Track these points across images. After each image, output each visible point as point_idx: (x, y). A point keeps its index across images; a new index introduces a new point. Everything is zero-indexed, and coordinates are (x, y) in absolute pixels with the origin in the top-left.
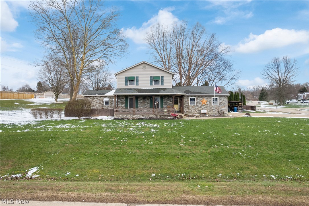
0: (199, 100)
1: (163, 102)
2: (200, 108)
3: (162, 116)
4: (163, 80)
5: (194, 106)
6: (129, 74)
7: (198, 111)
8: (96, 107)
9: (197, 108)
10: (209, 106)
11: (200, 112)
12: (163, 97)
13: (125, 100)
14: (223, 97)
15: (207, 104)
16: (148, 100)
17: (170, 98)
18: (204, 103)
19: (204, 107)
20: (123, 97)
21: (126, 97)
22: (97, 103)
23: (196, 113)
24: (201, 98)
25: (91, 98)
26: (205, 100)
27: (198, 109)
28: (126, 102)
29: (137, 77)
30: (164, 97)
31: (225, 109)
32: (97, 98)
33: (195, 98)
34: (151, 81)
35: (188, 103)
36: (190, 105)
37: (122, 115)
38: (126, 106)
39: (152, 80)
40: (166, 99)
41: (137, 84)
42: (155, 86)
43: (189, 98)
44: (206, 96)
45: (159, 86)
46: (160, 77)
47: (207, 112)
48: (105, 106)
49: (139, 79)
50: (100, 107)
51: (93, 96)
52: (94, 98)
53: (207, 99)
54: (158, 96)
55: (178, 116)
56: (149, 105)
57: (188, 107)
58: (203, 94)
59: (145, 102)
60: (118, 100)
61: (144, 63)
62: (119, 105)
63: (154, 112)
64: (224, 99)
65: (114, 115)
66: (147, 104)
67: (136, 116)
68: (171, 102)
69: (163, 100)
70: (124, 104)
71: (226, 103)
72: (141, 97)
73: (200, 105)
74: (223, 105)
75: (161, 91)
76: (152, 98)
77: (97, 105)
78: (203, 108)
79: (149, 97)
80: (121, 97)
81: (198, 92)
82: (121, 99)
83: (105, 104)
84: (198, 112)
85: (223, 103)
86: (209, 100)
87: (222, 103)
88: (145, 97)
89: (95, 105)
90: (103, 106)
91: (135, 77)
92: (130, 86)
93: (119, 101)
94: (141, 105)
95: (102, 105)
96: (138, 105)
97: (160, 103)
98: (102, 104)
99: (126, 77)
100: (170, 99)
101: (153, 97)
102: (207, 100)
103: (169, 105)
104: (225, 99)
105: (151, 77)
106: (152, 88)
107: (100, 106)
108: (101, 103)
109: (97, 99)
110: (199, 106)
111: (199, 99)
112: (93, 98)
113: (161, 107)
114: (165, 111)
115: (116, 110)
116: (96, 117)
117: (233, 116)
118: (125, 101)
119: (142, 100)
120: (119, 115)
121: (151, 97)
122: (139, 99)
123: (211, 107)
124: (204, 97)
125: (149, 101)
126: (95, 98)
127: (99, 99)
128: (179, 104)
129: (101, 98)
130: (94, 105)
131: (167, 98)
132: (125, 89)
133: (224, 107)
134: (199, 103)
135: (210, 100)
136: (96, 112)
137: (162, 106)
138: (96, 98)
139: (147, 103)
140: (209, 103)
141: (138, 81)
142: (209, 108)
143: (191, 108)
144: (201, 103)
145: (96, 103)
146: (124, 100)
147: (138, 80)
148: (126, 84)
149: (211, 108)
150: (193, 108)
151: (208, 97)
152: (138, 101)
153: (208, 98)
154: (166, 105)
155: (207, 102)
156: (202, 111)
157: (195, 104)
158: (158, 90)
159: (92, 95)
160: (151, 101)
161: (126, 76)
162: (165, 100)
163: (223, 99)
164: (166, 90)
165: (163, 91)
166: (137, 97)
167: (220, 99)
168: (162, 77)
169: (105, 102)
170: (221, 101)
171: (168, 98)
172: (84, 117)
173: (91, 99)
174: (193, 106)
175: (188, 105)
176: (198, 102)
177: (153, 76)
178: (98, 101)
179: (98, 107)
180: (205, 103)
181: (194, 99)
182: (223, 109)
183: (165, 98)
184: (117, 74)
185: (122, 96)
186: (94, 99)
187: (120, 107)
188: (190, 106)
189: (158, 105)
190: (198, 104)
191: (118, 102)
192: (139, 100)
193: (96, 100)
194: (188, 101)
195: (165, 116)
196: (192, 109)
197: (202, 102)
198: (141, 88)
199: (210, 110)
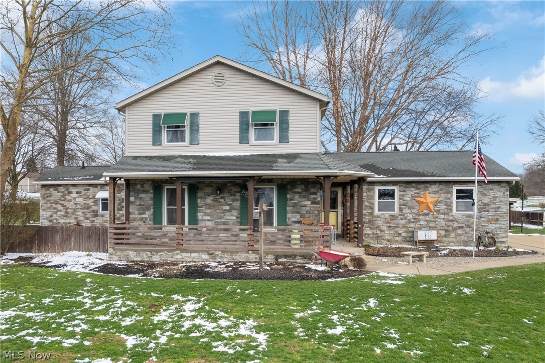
0: (408, 198)
1: (285, 205)
2: (412, 225)
3: (281, 257)
4: (287, 123)
5: (391, 215)
6: (167, 105)
7: (404, 235)
8: (76, 218)
9: (404, 222)
10: (442, 216)
11: (413, 237)
12: (285, 185)
13: (152, 196)
14: (495, 187)
15: (438, 212)
16: (231, 195)
17: (312, 190)
18: (428, 208)
19: (428, 219)
20: (148, 187)
21: (157, 185)
22: (78, 206)
23: (397, 241)
24: (417, 189)
25: (62, 189)
26: (430, 197)
27: (404, 226)
28: (154, 204)
29: (194, 116)
30: (289, 187)
31: (500, 228)
32: (78, 190)
33: (396, 189)
34: (245, 127)
35: (372, 208)
36: (376, 212)
37: (135, 251)
38: (157, 219)
39: (248, 125)
40: (299, 193)
41: (194, 141)
42: (257, 147)
43: (373, 190)
44: (434, 183)
45: (271, 146)
46: (275, 112)
47: (438, 237)
48: (103, 216)
49: (202, 121)
50: (87, 219)
51: (67, 185)
52: (70, 190)
53: (435, 193)
54: (269, 180)
55: (347, 261)
56: (235, 213)
57: (370, 221)
58: (423, 175)
59: (220, 204)
60: (128, 196)
61: (219, 63)
62: (133, 213)
63: (252, 243)
64: (498, 194)
65: (110, 250)
66: (229, 211)
67: (184, 254)
68: (318, 203)
69: (288, 196)
70: (148, 209)
71: (502, 206)
72: (208, 186)
73: (412, 213)
74: (492, 213)
75: (281, 161)
76: (247, 189)
77: (79, 213)
78: (422, 223)
79: (236, 185)
80: (138, 186)
81: (403, 168)
82: (138, 192)
83: (103, 210)
84: (405, 237)
85: (493, 206)
86: (443, 196)
87: (488, 205)
88: (221, 186)
89: (73, 214)
90: (96, 216)
91: (188, 116)
92: (169, 148)
93: (132, 199)
94: (206, 214)
95: (94, 211)
96: (199, 214)
97: (275, 208)
98: (95, 208)
99: (156, 117)
100: (313, 194)
101: (251, 186)
102: (437, 196)
103: (307, 216)
104: (501, 194)
105: (243, 115)
106: (248, 154)
107: (88, 215)
108: (89, 207)
109: (77, 193)
110: (410, 217)
111: (408, 191)
112: (67, 190)
113: (279, 224)
114: (295, 239)
115: (115, 234)
116: (50, 255)
117: (534, 253)
118: (151, 199)
119: (211, 198)
120: (125, 253)
121: (241, 184)
122: (199, 194)
123: (452, 221)
124: (428, 185)
125: (237, 200)
126: (72, 189)
127: (83, 193)
128: (340, 210)
129: (91, 189)
130: (69, 210)
131: (300, 190)
132: (151, 158)
133: (497, 220)
134: (409, 208)
135: (449, 196)
136: (58, 238)
137: (283, 220)
138: (74, 190)
139: (227, 208)
140: (442, 207)
141: (198, 130)
142: (443, 223)
143: (380, 223)
144: (417, 206)
145: (74, 207)
146: (147, 198)
147: (198, 126)
148: (156, 141)
149: (450, 223)
150: (389, 223)
151: (441, 186)
152: (199, 201)
153: (441, 189)
154: (298, 216)
155: (435, 204)
156: (421, 235)
157: (394, 211)
158: (269, 160)
159: (63, 180)
160: (244, 201)
161: (157, 112)
162: (294, 198)
163: (492, 194)
164: (298, 159)
165: (289, 162)
166: (195, 186)
167: (484, 194)
168: (284, 114)
169: (102, 203)
170: (486, 201)
171: (306, 190)
172: (16, 255)
173: (61, 194)
174: (387, 216)
175: (371, 214)
176: (404, 204)
177: (251, 109)
178: (80, 200)
179: (82, 218)
180: (431, 206)
181: (391, 195)
182: (492, 226)
183: (295, 188)
184: (125, 106)
185: (143, 181)
186: (70, 193)
187: (135, 220)
188: (378, 216)
189: (269, 214)
190: (406, 211)
191: (128, 203)
192: (201, 198)
193: (76, 196)
194: (370, 199)
195: (294, 256)
196: (384, 228)
197: (419, 203)
198: (207, 154)
199: (446, 231)
